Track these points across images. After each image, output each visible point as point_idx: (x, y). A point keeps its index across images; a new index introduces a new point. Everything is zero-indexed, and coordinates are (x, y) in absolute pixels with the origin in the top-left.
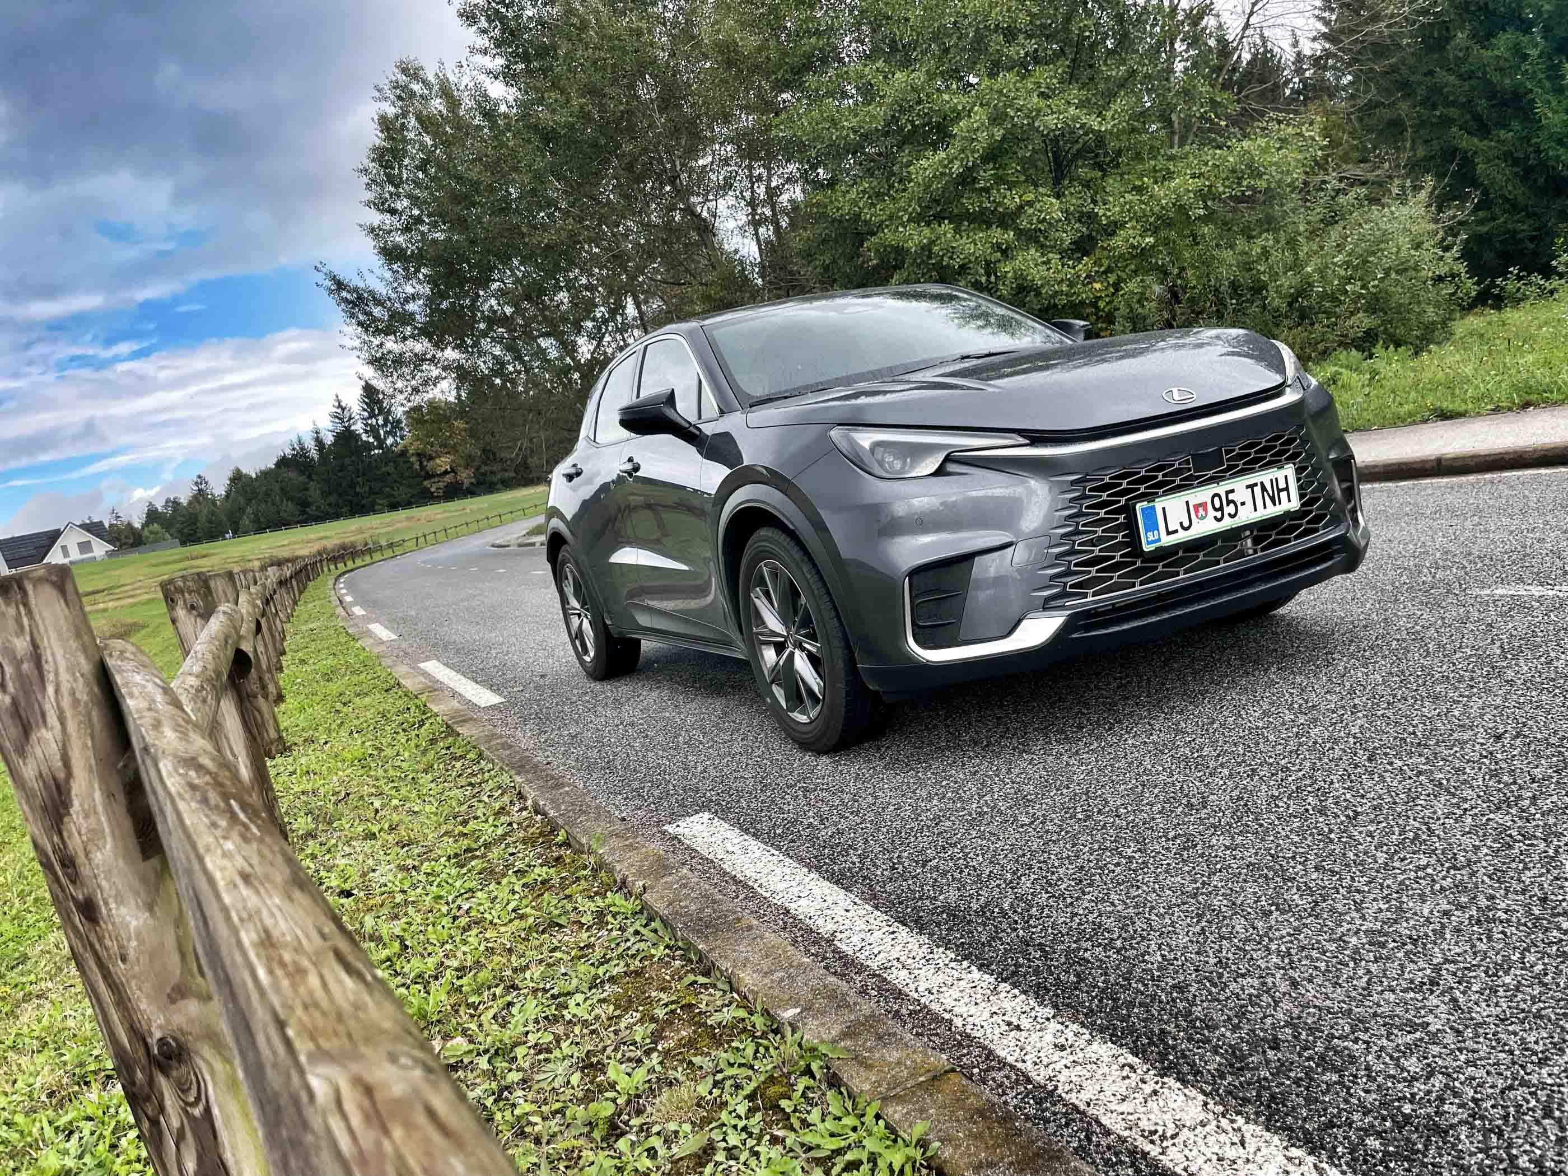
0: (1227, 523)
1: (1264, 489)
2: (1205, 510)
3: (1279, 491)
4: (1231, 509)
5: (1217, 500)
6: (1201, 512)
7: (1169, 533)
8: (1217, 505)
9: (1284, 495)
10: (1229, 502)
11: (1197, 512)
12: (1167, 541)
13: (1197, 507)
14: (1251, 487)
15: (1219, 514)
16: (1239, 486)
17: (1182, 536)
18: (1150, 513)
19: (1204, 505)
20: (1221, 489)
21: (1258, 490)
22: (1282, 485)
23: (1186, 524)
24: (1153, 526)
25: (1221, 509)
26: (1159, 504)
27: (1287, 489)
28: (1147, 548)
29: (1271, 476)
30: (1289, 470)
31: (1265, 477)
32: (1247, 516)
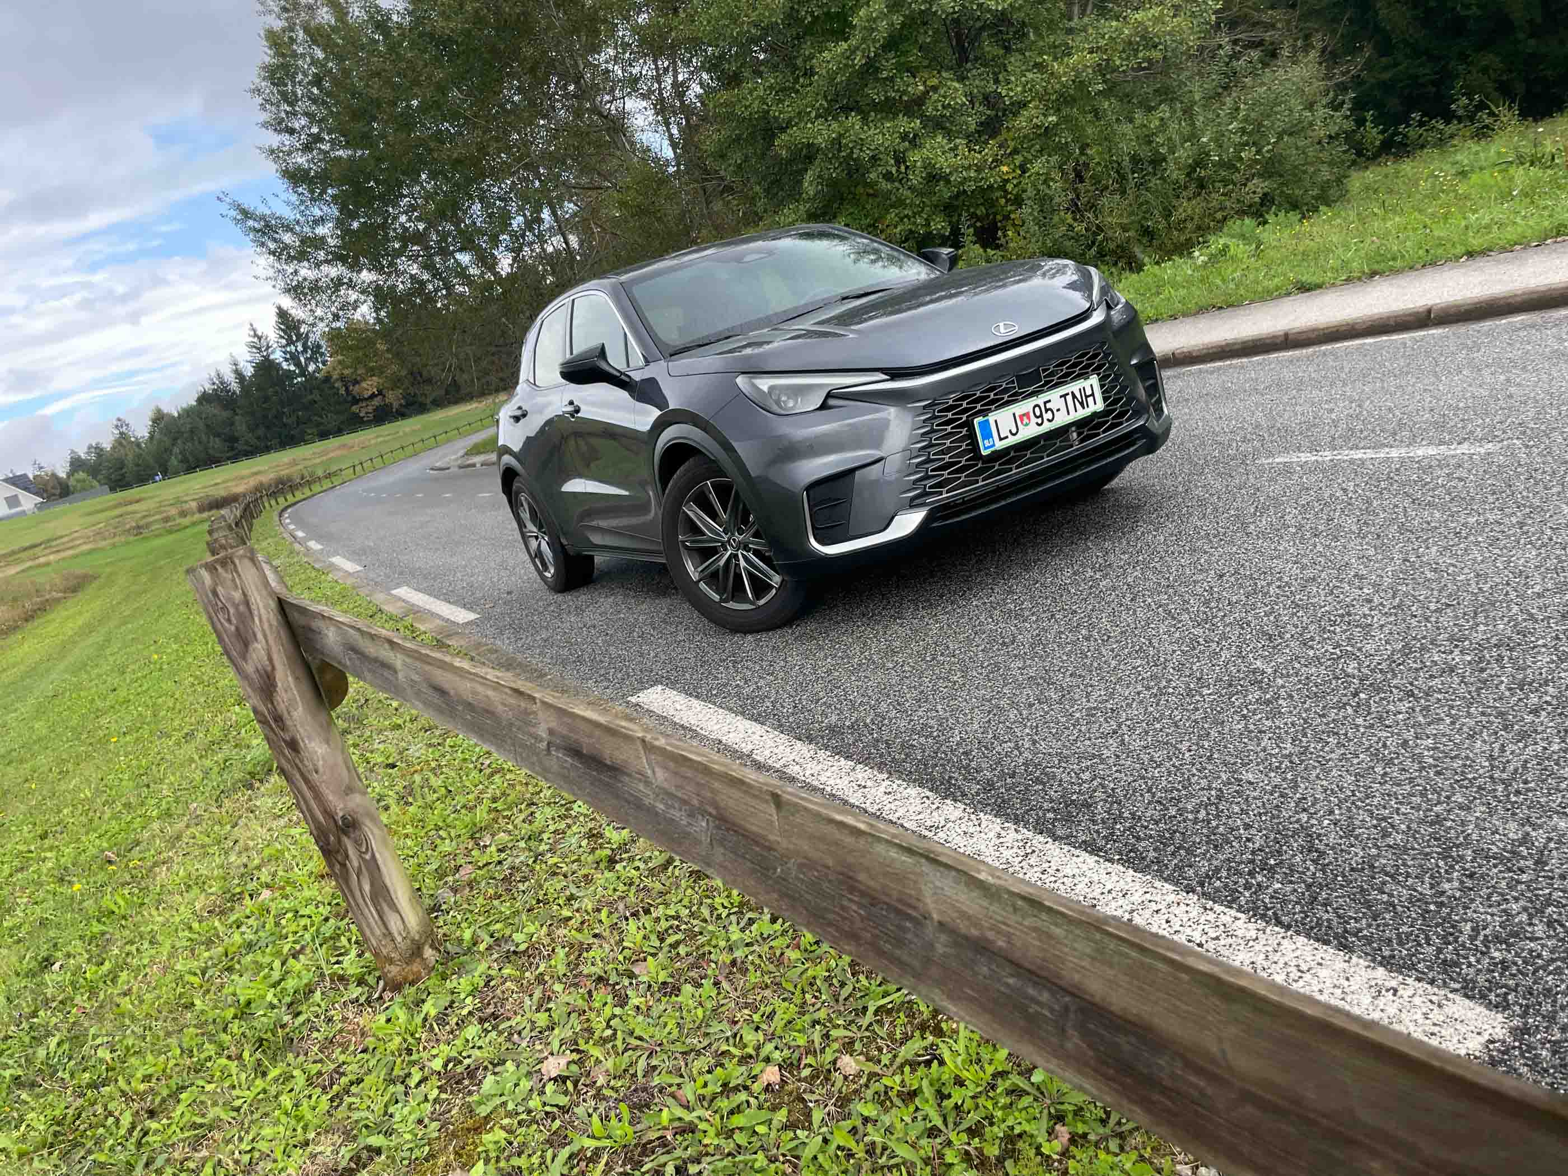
0: (1047, 427)
1: (1074, 396)
2: (1029, 418)
3: (1087, 397)
4: (1049, 415)
5: (1037, 409)
6: (1026, 420)
7: (1001, 439)
8: (1038, 413)
9: (1090, 400)
10: (1047, 410)
11: (1022, 421)
12: (1000, 445)
13: (1021, 417)
14: (1064, 396)
15: (1039, 421)
16: (1054, 397)
17: (1012, 441)
18: (985, 425)
19: (1027, 415)
20: (1040, 400)
21: (1069, 398)
22: (1089, 392)
23: (1014, 431)
24: (988, 435)
25: (1041, 416)
26: (992, 417)
27: (1093, 395)
28: (985, 453)
29: (1081, 386)
30: (1094, 380)
31: (1075, 387)
32: (1062, 419)
